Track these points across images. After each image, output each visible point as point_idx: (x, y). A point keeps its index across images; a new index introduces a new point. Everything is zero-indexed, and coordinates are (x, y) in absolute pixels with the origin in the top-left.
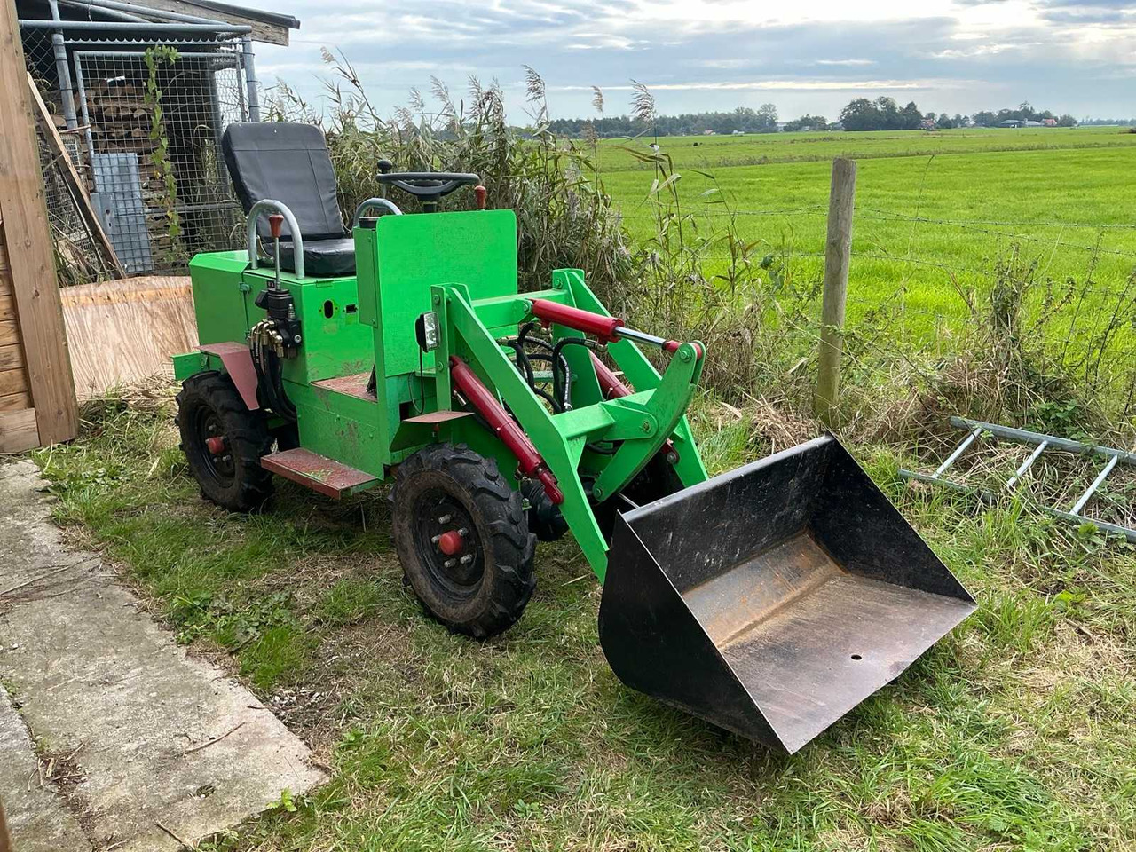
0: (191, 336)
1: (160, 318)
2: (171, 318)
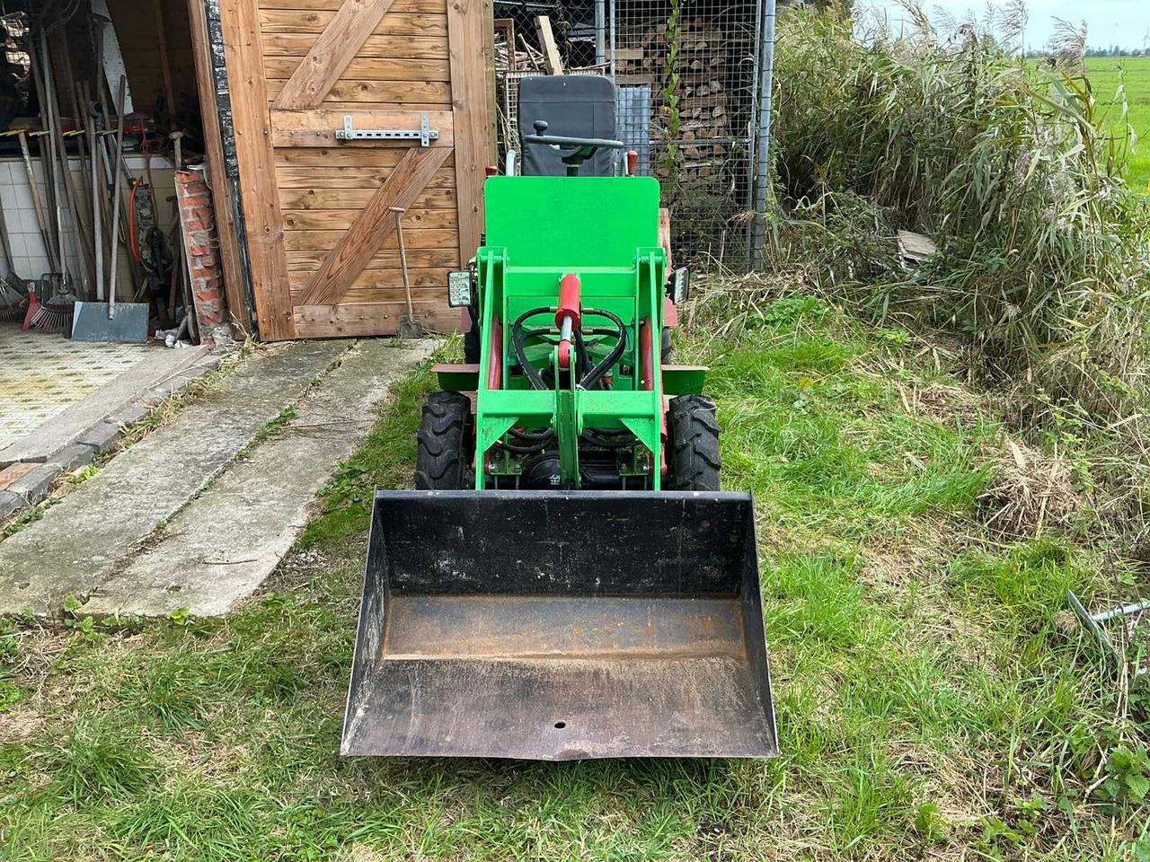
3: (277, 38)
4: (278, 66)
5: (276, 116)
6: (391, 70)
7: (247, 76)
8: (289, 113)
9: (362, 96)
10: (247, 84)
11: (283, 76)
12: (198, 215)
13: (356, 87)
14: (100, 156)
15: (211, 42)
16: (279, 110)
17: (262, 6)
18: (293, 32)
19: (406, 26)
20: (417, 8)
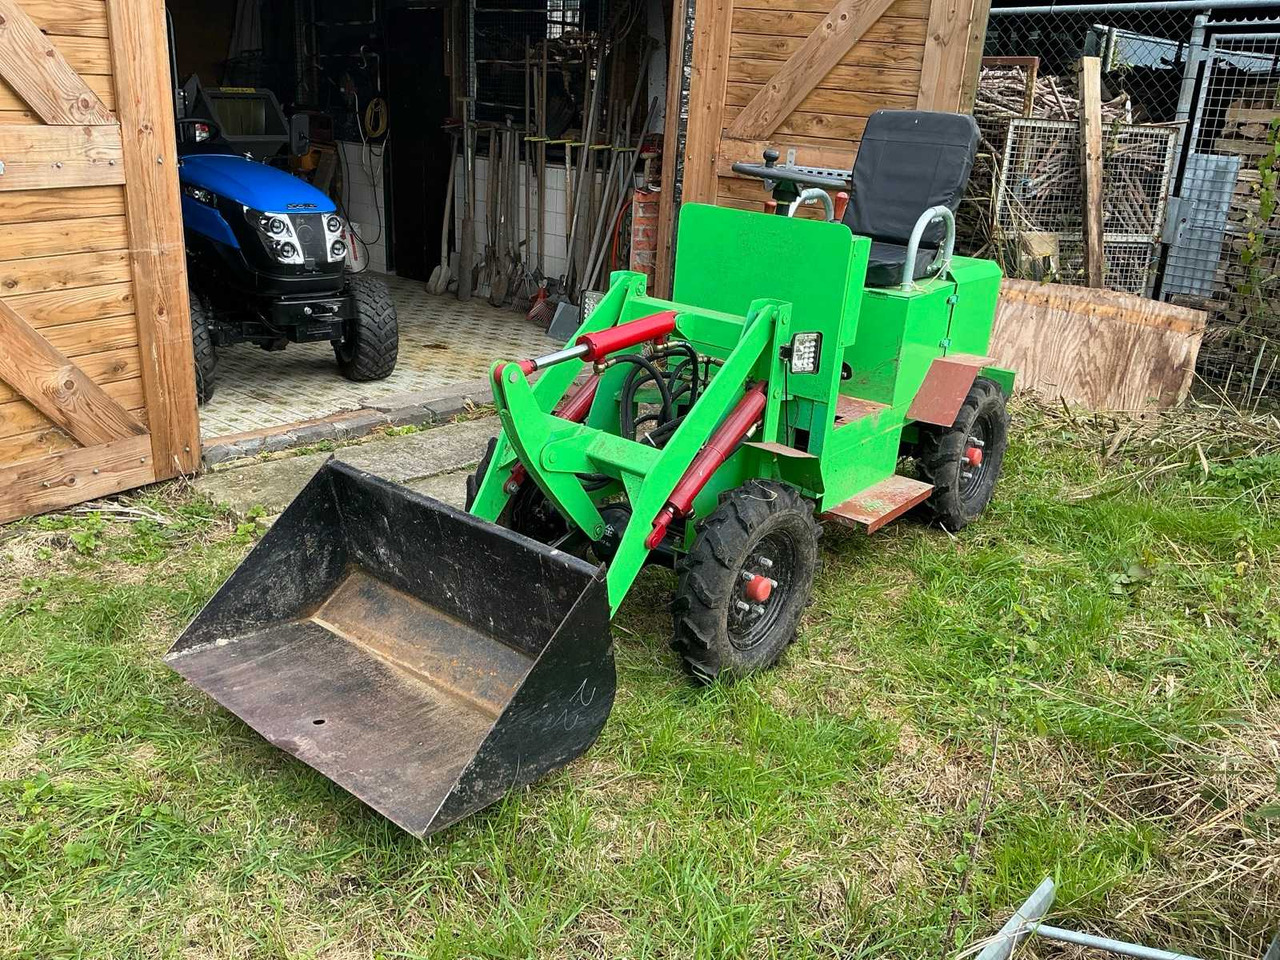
0: (1134, 371)
1: (1102, 340)
2: (1119, 344)
3: (743, 63)
4: (739, 92)
5: (726, 144)
6: (854, 105)
7: (707, 101)
8: (739, 143)
9: (816, 130)
10: (705, 108)
11: (741, 102)
12: (648, 236)
13: (812, 120)
14: (616, 173)
15: (685, 64)
16: (730, 138)
17: (734, 30)
18: (760, 58)
19: (878, 57)
20: (894, 37)
